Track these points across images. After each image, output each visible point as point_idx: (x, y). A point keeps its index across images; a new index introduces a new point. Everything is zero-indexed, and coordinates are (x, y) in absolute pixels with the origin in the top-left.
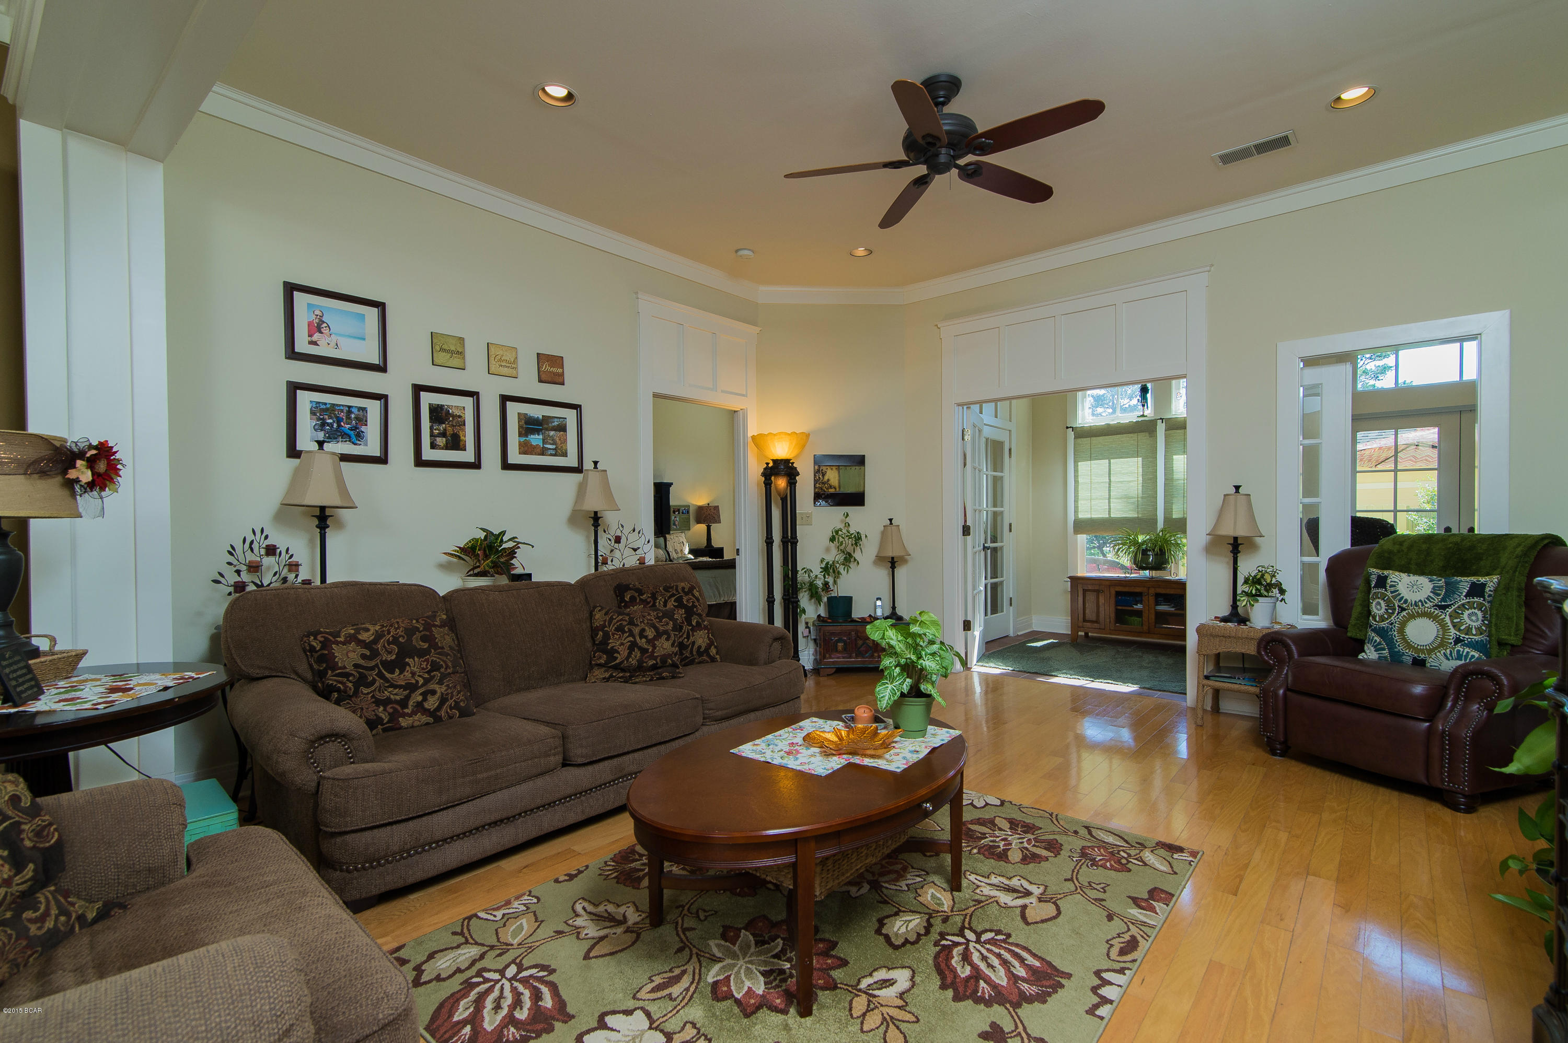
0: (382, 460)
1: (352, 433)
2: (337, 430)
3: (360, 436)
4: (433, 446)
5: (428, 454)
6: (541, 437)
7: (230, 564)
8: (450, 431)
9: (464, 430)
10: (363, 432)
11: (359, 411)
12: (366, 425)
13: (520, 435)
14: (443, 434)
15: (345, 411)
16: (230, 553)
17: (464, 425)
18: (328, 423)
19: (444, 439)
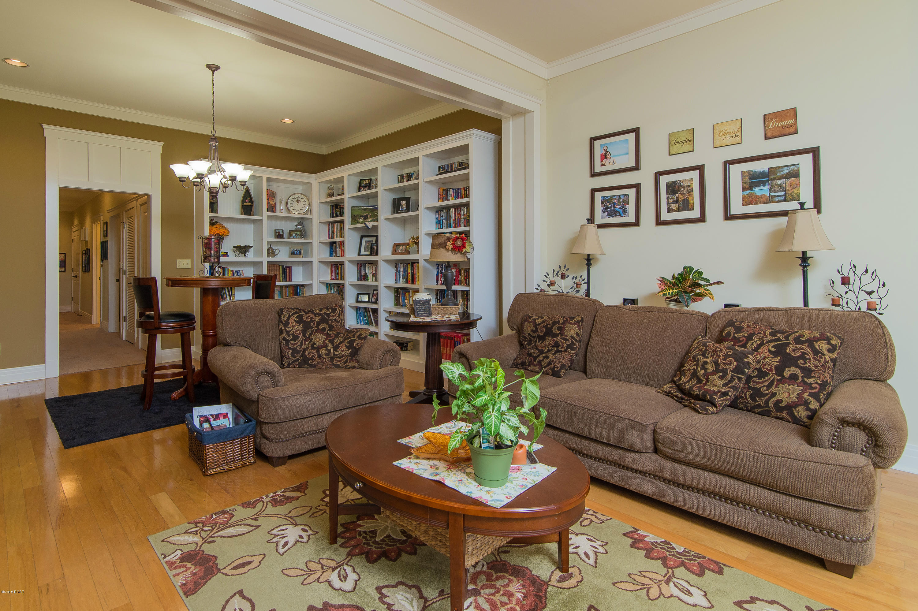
0: (637, 224)
1: (621, 210)
2: (613, 210)
3: (625, 211)
4: (669, 210)
5: (665, 216)
6: (767, 187)
7: (544, 281)
8: (681, 197)
9: (692, 195)
10: (626, 209)
11: (624, 197)
12: (628, 204)
13: (744, 189)
14: (677, 201)
15: (617, 199)
16: (546, 276)
17: (693, 191)
18: (609, 207)
19: (677, 204)
